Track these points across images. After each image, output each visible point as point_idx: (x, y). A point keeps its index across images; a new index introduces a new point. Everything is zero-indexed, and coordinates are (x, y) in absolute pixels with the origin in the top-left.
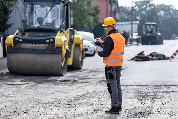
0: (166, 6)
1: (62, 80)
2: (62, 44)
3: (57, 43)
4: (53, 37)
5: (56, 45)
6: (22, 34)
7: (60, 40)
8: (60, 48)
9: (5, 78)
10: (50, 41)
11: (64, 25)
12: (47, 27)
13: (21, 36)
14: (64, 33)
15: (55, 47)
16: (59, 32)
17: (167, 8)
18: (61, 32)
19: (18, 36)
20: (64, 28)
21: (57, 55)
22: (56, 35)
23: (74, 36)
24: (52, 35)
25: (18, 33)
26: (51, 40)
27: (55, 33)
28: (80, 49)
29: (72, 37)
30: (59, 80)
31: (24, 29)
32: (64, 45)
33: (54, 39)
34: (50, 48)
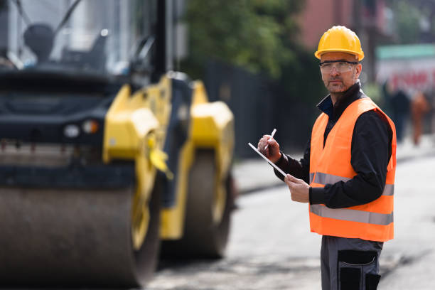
2: (136, 146)
3: (114, 140)
4: (97, 112)
5: (111, 151)
7: (129, 128)
10: (82, 132)
11: (146, 62)
12: (71, 71)
14: (145, 96)
15: (106, 157)
18: (134, 90)
20: (144, 73)
22: (108, 106)
23: (188, 111)
24: (93, 106)
26: (89, 127)
28: (216, 167)
29: (182, 113)
33: (101, 123)
34: (84, 162)
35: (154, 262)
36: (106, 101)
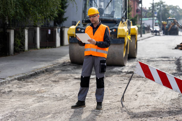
0: (173, 7)
1: (128, 71)
2: (125, 34)
3: (119, 34)
4: (116, 27)
5: (118, 36)
6: (83, 25)
7: (123, 30)
8: (122, 39)
9: (68, 69)
10: (112, 31)
11: (125, 16)
13: (83, 26)
14: (124, 23)
15: (118, 37)
16: (121, 22)
17: (174, 8)
19: (80, 27)
21: (119, 46)
22: (118, 26)
23: (130, 27)
24: (114, 26)
25: (79, 24)
26: (114, 30)
27: (117, 23)
30: (125, 72)
31: (84, 20)
32: (126, 36)
33: (117, 29)
34: (113, 38)
35: (127, 59)
36: (117, 24)
